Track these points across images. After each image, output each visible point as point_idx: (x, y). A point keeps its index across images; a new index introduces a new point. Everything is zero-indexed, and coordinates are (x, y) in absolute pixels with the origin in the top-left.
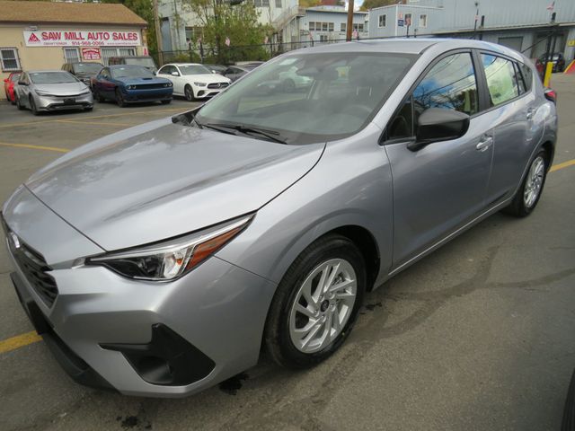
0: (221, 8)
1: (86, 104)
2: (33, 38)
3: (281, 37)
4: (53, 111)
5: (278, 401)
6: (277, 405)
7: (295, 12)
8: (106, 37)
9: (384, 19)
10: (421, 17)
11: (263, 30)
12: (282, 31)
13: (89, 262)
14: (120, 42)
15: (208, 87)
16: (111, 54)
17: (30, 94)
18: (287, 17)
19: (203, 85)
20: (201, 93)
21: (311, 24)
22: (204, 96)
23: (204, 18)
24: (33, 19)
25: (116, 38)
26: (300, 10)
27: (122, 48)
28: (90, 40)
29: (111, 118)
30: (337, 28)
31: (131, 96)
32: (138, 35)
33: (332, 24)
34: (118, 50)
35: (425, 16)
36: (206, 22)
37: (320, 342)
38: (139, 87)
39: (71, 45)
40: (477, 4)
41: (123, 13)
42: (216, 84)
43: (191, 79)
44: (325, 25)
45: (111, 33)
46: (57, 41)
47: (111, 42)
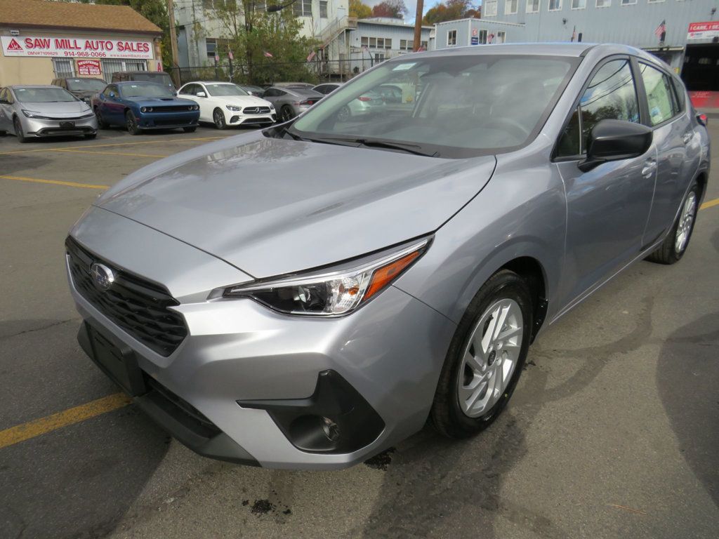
0: (253, 16)
1: (88, 129)
2: (13, 45)
3: (327, 54)
4: (46, 137)
5: (443, 477)
6: (444, 481)
7: (344, 24)
8: (109, 46)
9: (454, 36)
10: (499, 35)
11: (306, 45)
12: (327, 47)
13: (229, 293)
14: (127, 54)
15: (244, 112)
16: (114, 69)
17: (15, 116)
18: (334, 29)
19: (237, 109)
20: (235, 118)
21: (364, 39)
22: (238, 123)
23: (232, 27)
24: (13, 21)
25: (121, 48)
26: (350, 22)
27: (129, 62)
28: (88, 50)
29: (124, 147)
30: (396, 45)
31: (146, 121)
32: (150, 45)
33: (389, 41)
34: (124, 64)
35: (503, 33)
36: (234, 32)
37: (484, 404)
38: (156, 109)
39: (64, 56)
40: (565, 22)
41: (130, 17)
42: (254, 108)
43: (222, 102)
44: (381, 41)
45: (115, 43)
46: (45, 50)
47: (115, 53)
